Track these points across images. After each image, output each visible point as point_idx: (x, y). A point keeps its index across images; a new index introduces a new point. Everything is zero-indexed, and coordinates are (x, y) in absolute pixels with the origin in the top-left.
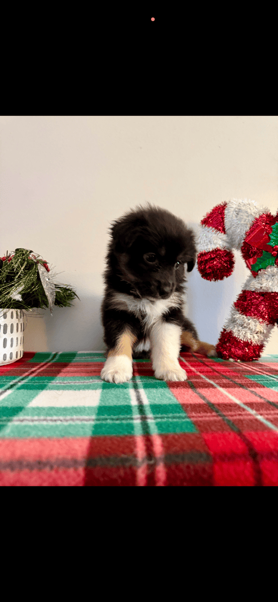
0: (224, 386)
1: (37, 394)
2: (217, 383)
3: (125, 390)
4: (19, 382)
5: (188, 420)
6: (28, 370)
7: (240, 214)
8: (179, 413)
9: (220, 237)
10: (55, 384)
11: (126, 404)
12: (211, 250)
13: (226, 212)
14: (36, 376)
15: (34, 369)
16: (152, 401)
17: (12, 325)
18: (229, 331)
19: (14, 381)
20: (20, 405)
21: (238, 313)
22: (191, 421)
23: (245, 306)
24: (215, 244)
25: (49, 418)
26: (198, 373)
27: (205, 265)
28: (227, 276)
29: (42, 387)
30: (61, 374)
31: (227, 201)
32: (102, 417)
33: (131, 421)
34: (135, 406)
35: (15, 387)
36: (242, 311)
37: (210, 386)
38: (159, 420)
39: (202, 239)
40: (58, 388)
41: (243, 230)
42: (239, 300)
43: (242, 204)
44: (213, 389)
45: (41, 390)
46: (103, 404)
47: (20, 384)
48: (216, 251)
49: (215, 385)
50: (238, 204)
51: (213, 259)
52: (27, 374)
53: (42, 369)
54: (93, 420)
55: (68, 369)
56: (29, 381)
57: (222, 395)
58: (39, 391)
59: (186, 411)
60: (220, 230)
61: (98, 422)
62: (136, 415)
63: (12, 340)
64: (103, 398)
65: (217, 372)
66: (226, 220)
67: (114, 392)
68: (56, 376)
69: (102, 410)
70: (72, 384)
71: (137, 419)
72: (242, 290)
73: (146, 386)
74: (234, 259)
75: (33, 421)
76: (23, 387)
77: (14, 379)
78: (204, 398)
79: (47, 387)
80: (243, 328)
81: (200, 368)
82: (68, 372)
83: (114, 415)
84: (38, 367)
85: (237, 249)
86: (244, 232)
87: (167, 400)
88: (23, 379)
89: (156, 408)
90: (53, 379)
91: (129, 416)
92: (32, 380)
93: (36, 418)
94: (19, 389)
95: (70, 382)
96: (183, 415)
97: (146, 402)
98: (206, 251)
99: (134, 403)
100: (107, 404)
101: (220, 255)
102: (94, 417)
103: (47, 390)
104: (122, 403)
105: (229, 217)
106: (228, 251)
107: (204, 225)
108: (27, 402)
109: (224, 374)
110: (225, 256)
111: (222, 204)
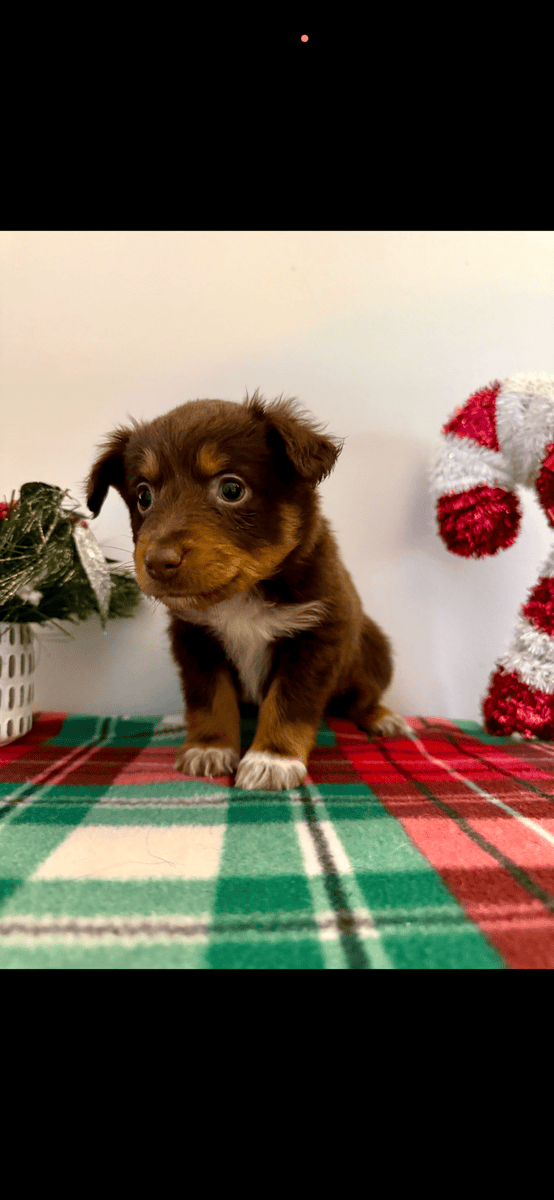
0: (532, 811)
1: (62, 837)
2: (511, 805)
3: (284, 828)
4: (20, 800)
5: (470, 928)
6: (47, 766)
7: (532, 406)
8: (440, 902)
9: (488, 459)
10: (107, 806)
11: (290, 871)
12: (467, 488)
13: (499, 402)
14: (62, 783)
15: (59, 763)
16: (361, 863)
17: (12, 659)
18: (511, 671)
19: (9, 798)
20: (15, 874)
21: (531, 628)
22: (483, 933)
23: (548, 613)
24: (476, 475)
25: (83, 921)
26: (457, 776)
27: (455, 520)
28: (505, 546)
29: (74, 818)
30: (121, 777)
31: (501, 379)
32: (231, 918)
33: (311, 935)
34: (317, 879)
35: (9, 816)
36: (541, 625)
37: (494, 812)
38: (390, 930)
39: (445, 465)
40: (114, 819)
41: (540, 442)
42: (532, 599)
43: (537, 384)
44: (508, 821)
45: (72, 826)
46: (231, 872)
47: (21, 806)
48: (479, 491)
49: (509, 810)
50: (526, 384)
51: (472, 508)
52: (41, 777)
53: (77, 763)
54: (207, 929)
55: (138, 764)
56: (43, 796)
57: (537, 840)
58: (67, 827)
59: (460, 897)
60: (485, 444)
61: (221, 939)
62: (325, 914)
63: (12, 692)
64: (230, 853)
65: (501, 771)
66: (500, 421)
67: (258, 835)
68: (109, 782)
69: (232, 893)
70: (152, 806)
71: (328, 924)
72: (540, 578)
73: (337, 815)
74: (519, 508)
75: (37, 931)
76: (29, 817)
77: (8, 792)
78: (492, 850)
79: (88, 817)
80: (542, 664)
81: (456, 762)
82: (140, 771)
83: (263, 911)
84: (69, 757)
85: (527, 485)
86: (543, 446)
87: (399, 858)
88: (28, 793)
89: (376, 886)
90: (102, 793)
91: (303, 916)
92: (49, 794)
93: (47, 920)
94: (18, 821)
95: (145, 799)
96: (453, 909)
97: (344, 866)
98: (457, 492)
99: (312, 868)
100: (243, 873)
101: (487, 500)
102: (206, 918)
103: (87, 824)
104: (279, 869)
105: (508, 413)
106: (505, 489)
107: (450, 435)
108: (34, 861)
109: (518, 775)
110: (500, 502)
111: (490, 388)
